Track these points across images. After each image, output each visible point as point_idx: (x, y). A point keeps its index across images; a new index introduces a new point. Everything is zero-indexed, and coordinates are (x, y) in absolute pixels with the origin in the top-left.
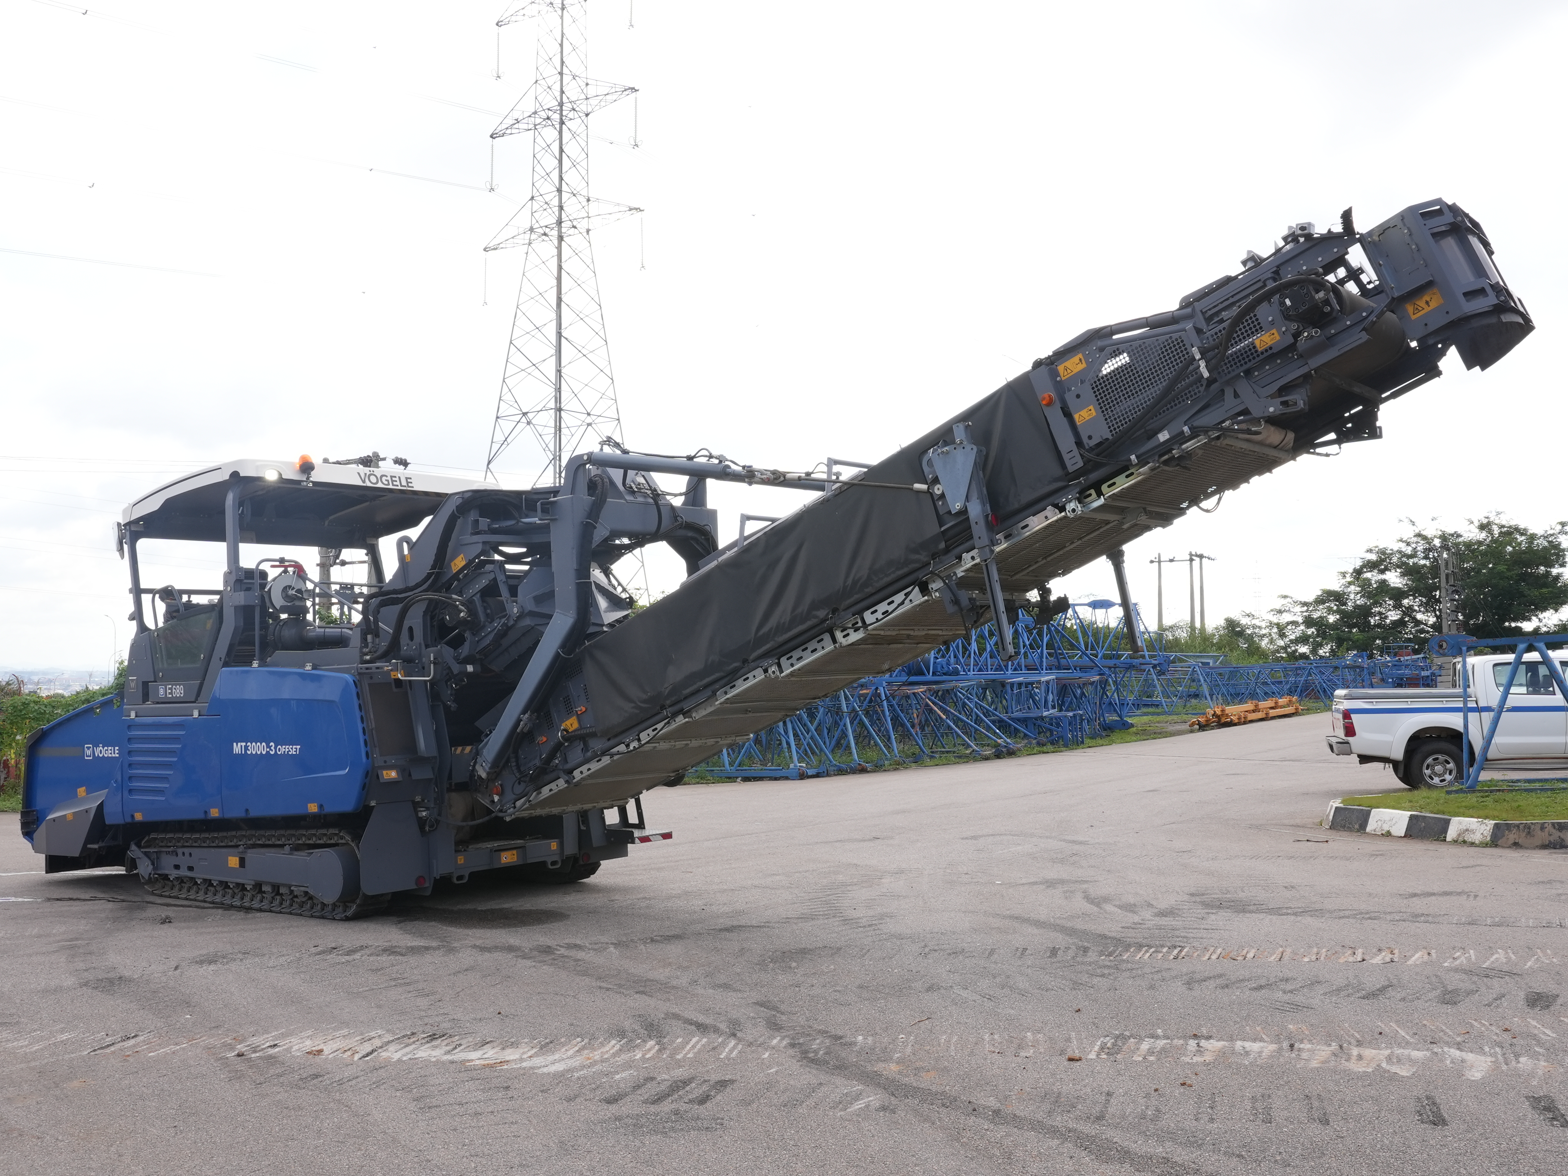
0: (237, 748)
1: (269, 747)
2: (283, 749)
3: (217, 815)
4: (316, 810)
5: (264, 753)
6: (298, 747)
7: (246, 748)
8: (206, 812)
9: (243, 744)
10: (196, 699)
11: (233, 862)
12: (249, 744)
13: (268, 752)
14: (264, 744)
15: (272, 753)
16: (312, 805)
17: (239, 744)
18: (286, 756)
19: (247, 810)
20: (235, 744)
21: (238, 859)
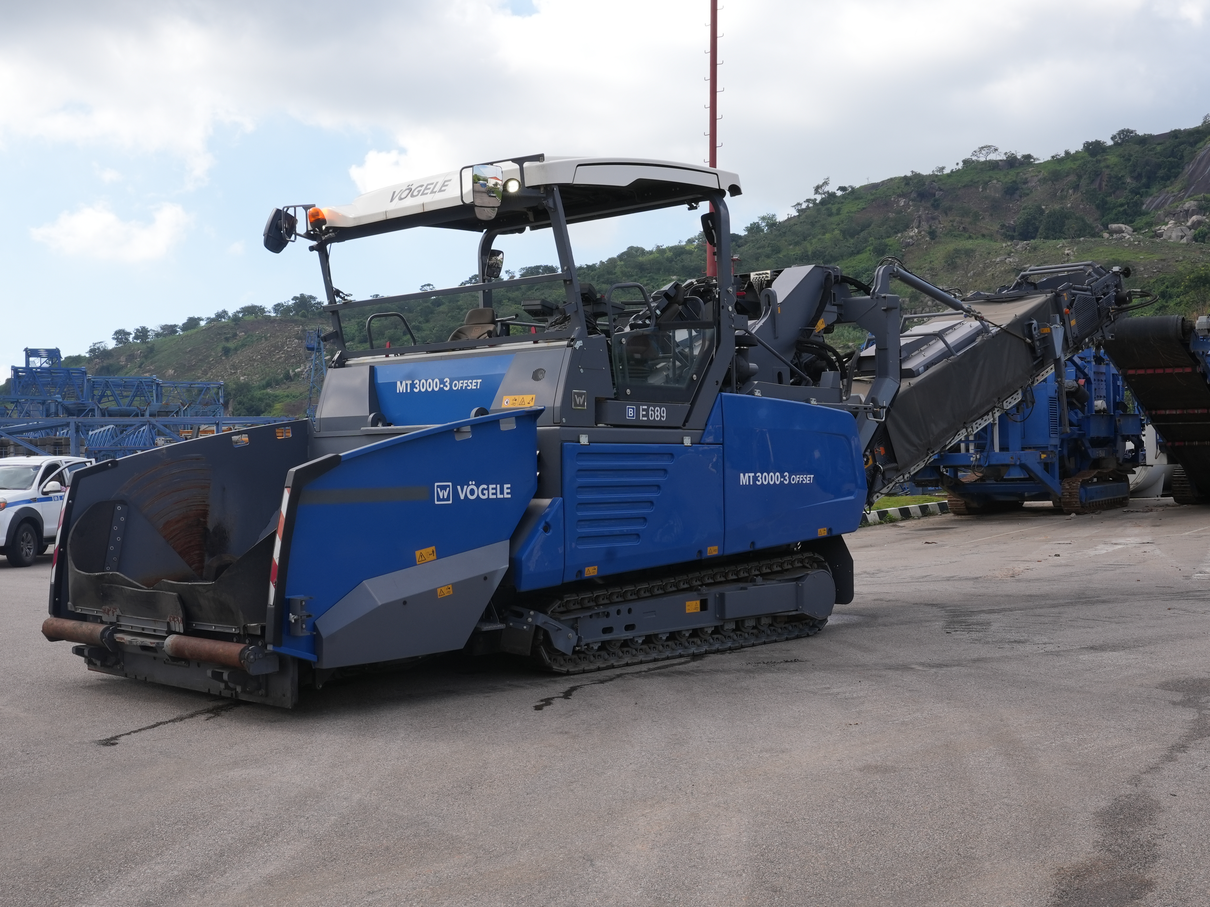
0: (745, 479)
1: (783, 476)
2: (797, 479)
3: (716, 553)
4: (826, 534)
5: (778, 483)
6: (812, 476)
7: (755, 479)
8: (700, 552)
9: (752, 475)
10: (684, 425)
11: (693, 606)
12: (759, 474)
13: (782, 482)
14: (778, 474)
15: (786, 482)
16: (822, 530)
17: (747, 475)
18: (799, 485)
19: (753, 543)
20: (742, 475)
21: (698, 602)
